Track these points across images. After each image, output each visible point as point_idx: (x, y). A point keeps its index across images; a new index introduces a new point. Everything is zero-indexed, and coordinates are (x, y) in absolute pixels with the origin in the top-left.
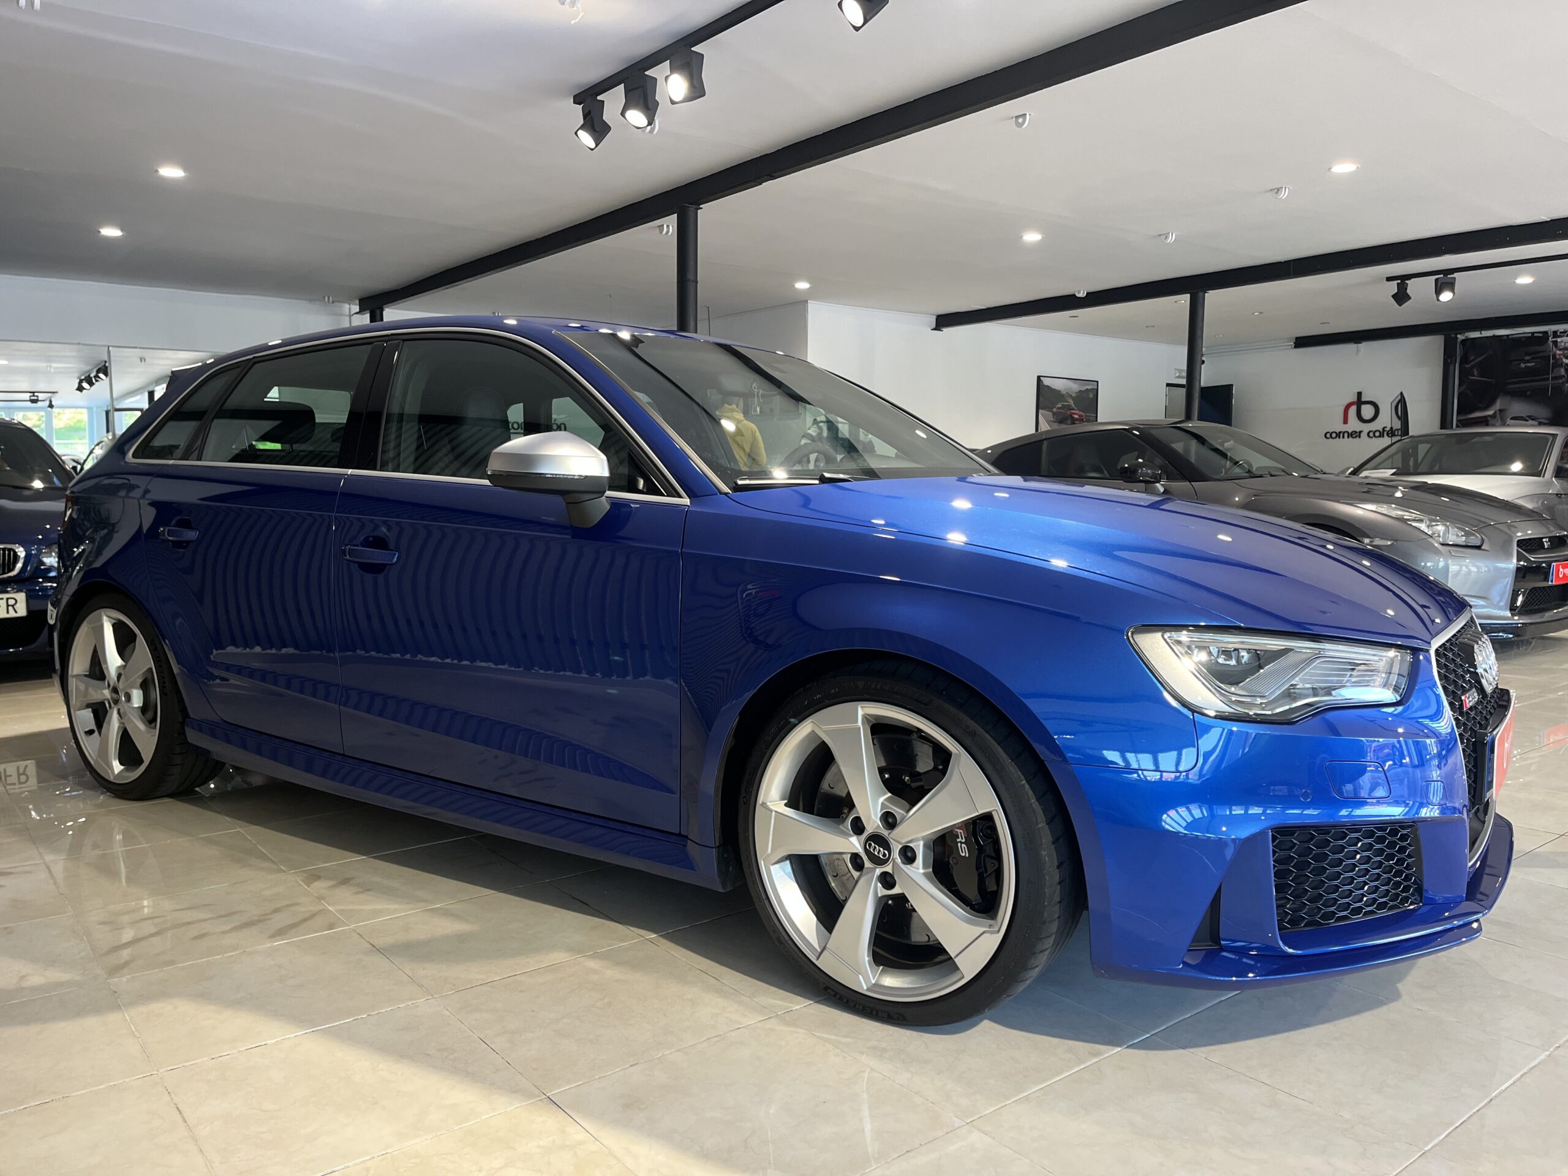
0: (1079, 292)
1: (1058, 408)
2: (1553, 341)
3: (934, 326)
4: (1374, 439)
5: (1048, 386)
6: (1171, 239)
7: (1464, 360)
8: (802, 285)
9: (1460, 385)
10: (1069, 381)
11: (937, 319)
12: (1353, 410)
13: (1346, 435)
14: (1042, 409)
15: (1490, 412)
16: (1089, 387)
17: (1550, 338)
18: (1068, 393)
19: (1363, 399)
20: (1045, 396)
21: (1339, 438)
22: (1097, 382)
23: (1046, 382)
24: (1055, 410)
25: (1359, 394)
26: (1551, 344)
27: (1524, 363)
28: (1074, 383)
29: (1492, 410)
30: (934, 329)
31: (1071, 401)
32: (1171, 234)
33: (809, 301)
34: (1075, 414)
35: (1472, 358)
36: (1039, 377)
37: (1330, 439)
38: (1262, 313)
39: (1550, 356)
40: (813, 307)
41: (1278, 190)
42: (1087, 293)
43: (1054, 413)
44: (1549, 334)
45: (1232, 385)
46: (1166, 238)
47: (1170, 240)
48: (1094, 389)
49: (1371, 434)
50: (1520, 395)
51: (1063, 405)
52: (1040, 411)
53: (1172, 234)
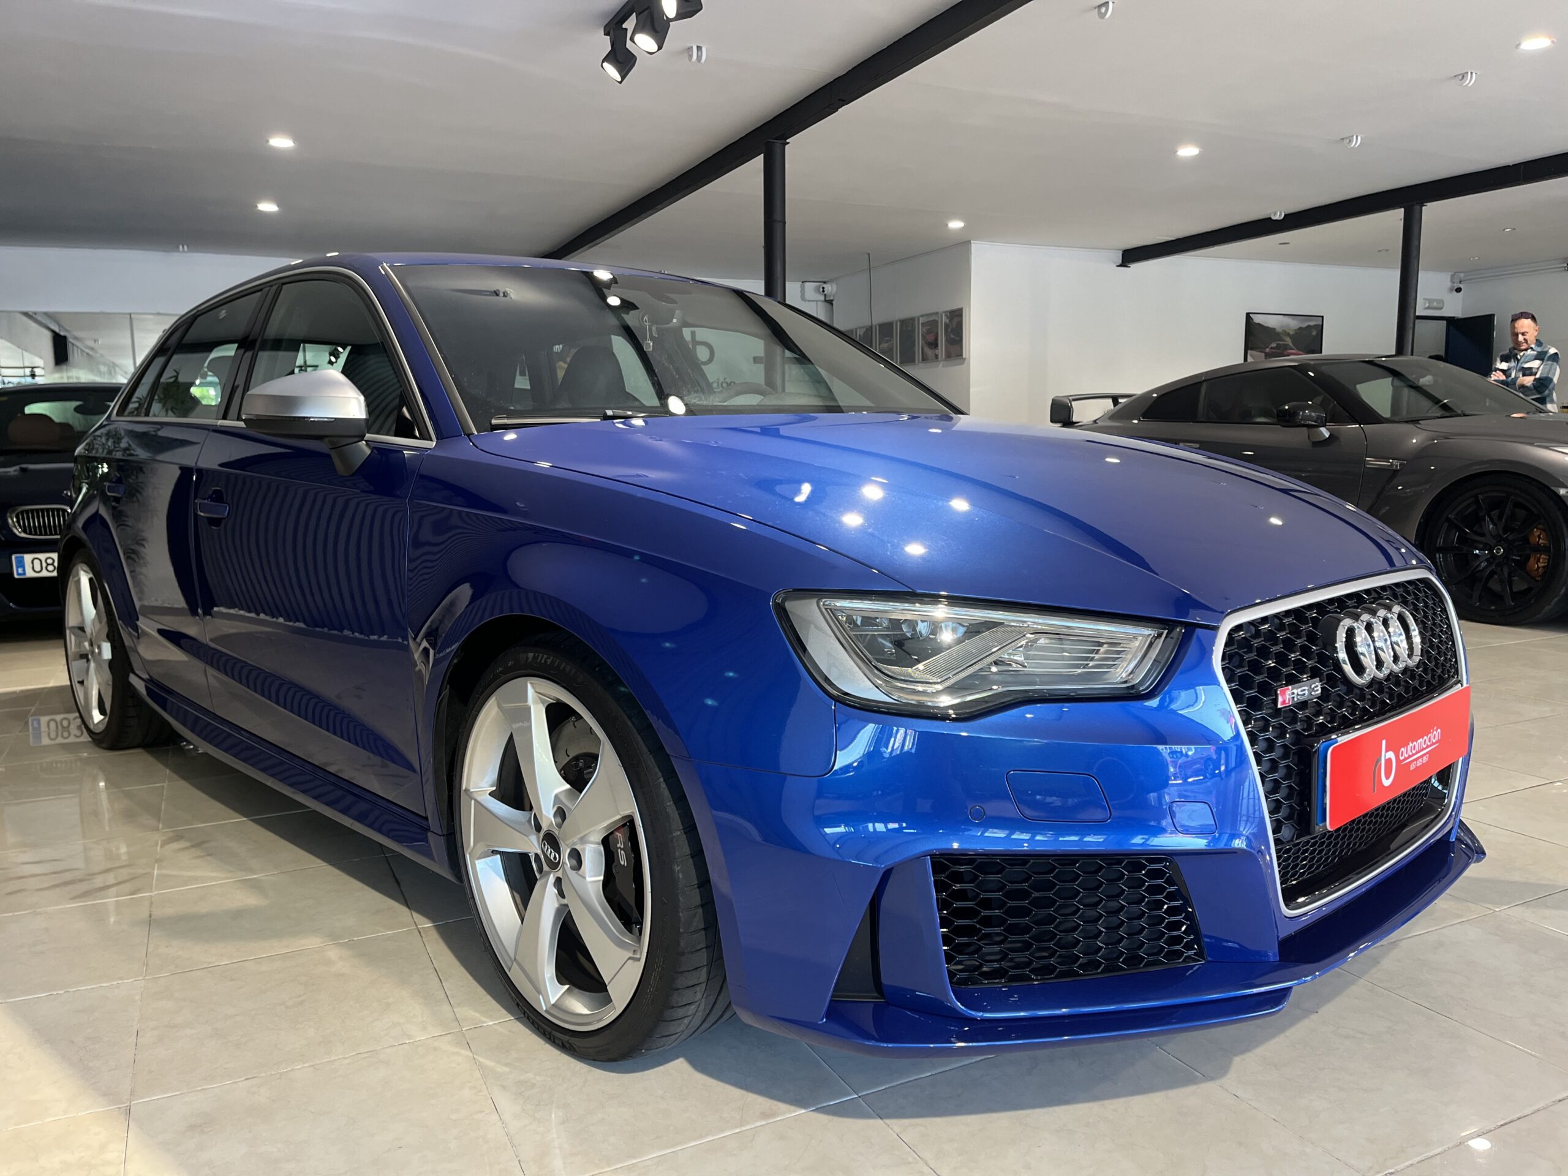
0: (1275, 214)
1: (1271, 348)
3: (1120, 262)
5: (1259, 324)
6: (1356, 142)
10: (1286, 317)
11: (1123, 255)
14: (1252, 349)
16: (1312, 324)
18: (1285, 332)
20: (1256, 335)
22: (1323, 317)
23: (1257, 319)
24: (1267, 350)
28: (1293, 319)
30: (1120, 266)
31: (1289, 341)
32: (1355, 137)
33: (972, 242)
36: (1248, 315)
38: (1515, 229)
40: (976, 247)
41: (1463, 76)
42: (1285, 215)
43: (1267, 355)
45: (1494, 315)
46: (1350, 141)
47: (1354, 144)
48: (1318, 325)
51: (1278, 344)
52: (1249, 352)
53: (1357, 137)
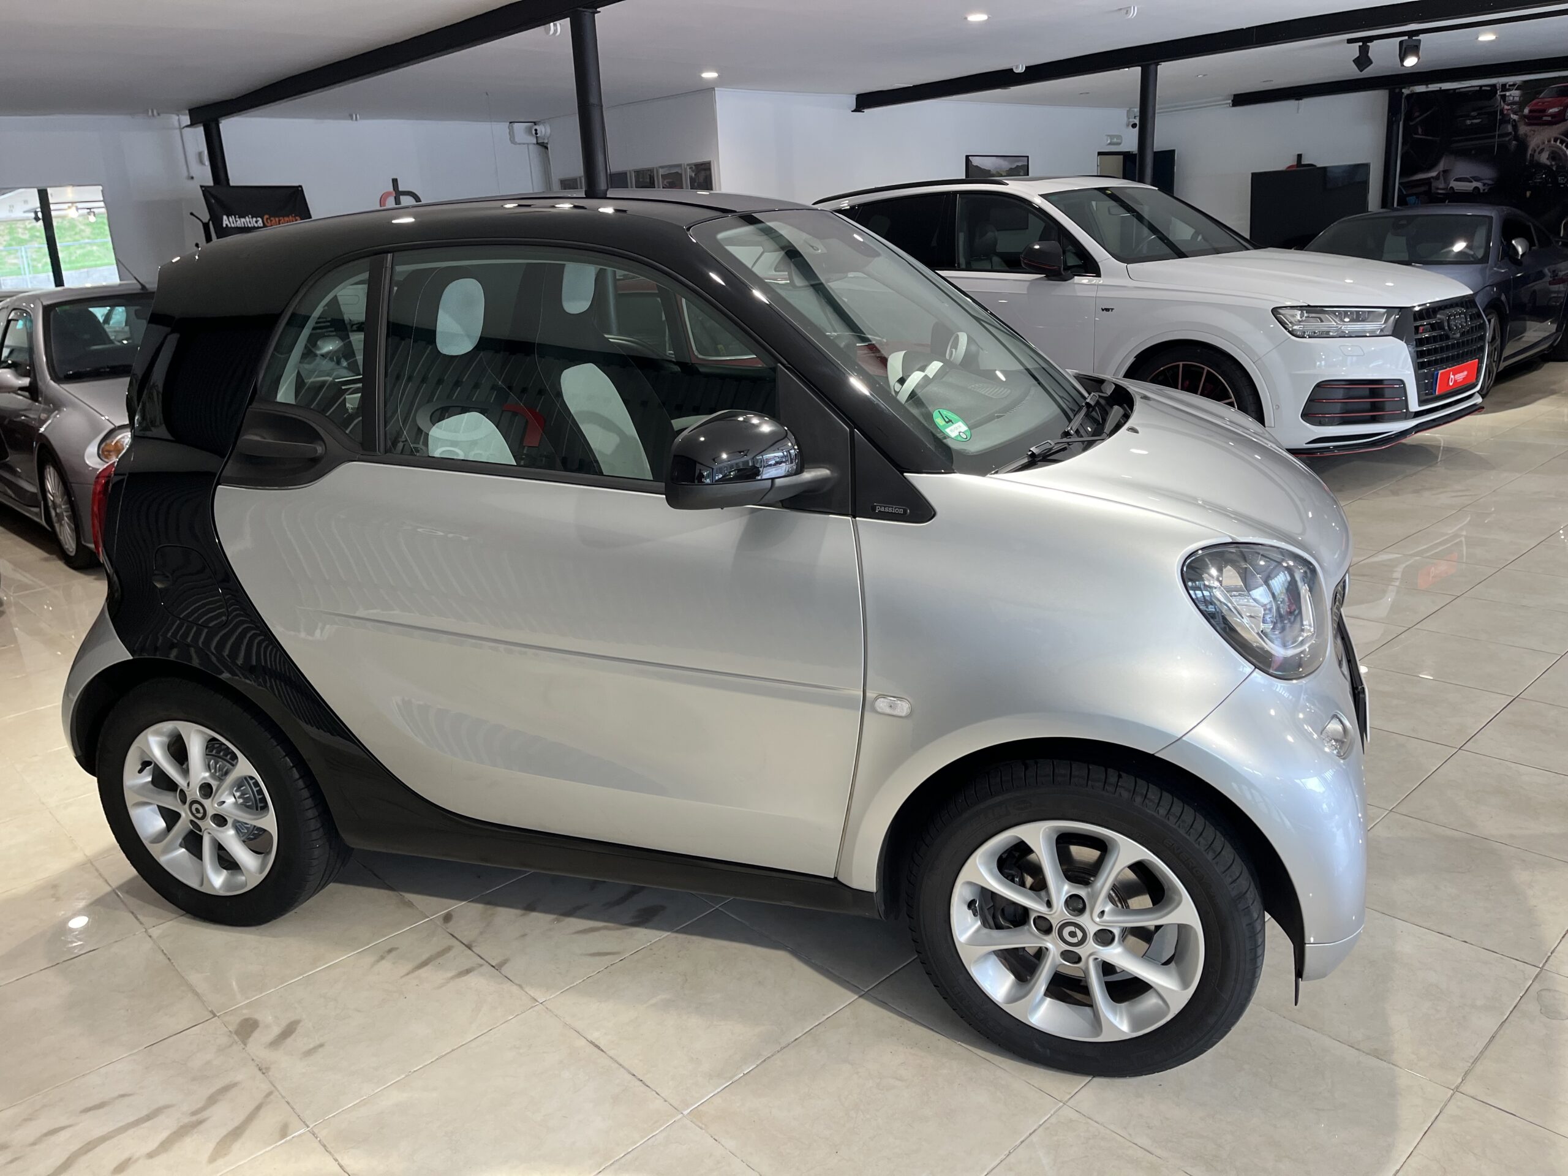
0: (1017, 67)
2: (1501, 95)
3: (854, 107)
5: (977, 166)
6: (1133, 13)
7: (1409, 118)
8: (710, 75)
9: (1403, 144)
10: (999, 159)
11: (856, 98)
15: (1434, 174)
16: (1020, 164)
17: (1498, 91)
18: (997, 172)
22: (1028, 157)
23: (976, 161)
26: (1499, 98)
27: (1470, 119)
28: (1005, 160)
29: (1436, 171)
30: (855, 111)
32: (1132, 8)
33: (716, 89)
35: (1417, 114)
36: (967, 157)
39: (1497, 111)
40: (720, 94)
42: (1026, 67)
44: (1498, 88)
45: (1174, 152)
46: (1127, 12)
47: (1131, 15)
48: (1024, 165)
50: (1464, 154)
53: (1134, 8)
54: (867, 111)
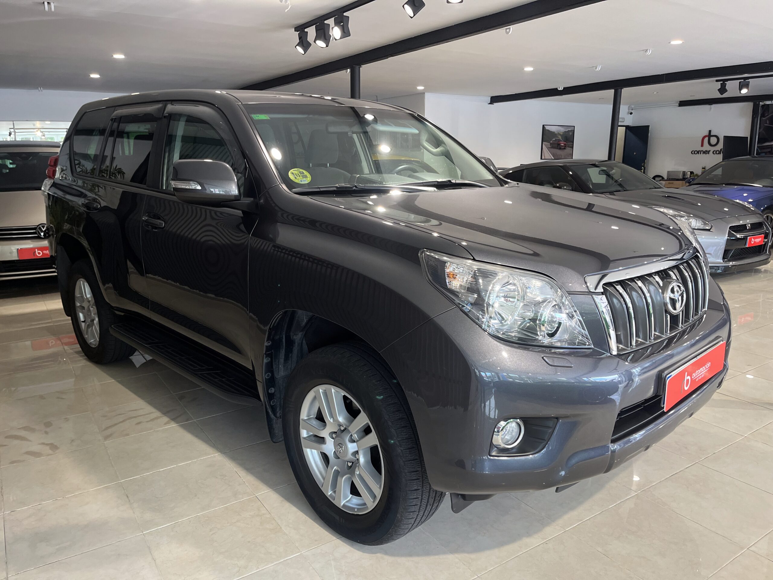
0: (559, 89)
1: (553, 141)
3: (489, 102)
4: (716, 155)
5: (548, 130)
6: (599, 68)
7: (763, 116)
8: (420, 88)
10: (559, 127)
11: (491, 99)
12: (706, 139)
13: (702, 152)
14: (545, 142)
16: (570, 129)
18: (559, 133)
19: (712, 134)
20: (546, 135)
21: (699, 154)
23: (547, 128)
24: (551, 142)
25: (710, 131)
28: (562, 127)
30: (490, 104)
31: (560, 137)
33: (426, 94)
34: (561, 143)
35: (767, 114)
36: (543, 126)
37: (694, 154)
40: (427, 96)
41: (646, 50)
42: (564, 88)
43: (551, 144)
45: (648, 125)
46: (596, 68)
48: (572, 130)
49: (715, 152)
51: (555, 139)
53: (599, 66)
54: (495, 104)
